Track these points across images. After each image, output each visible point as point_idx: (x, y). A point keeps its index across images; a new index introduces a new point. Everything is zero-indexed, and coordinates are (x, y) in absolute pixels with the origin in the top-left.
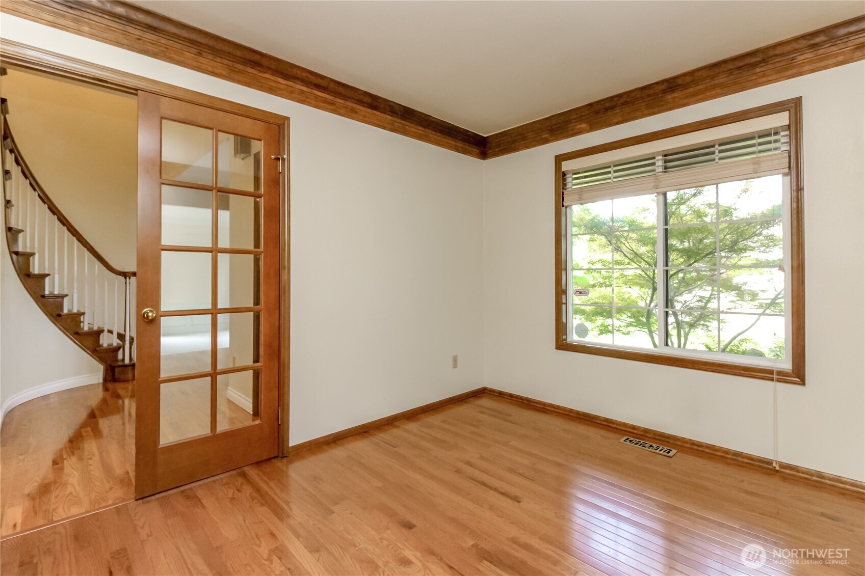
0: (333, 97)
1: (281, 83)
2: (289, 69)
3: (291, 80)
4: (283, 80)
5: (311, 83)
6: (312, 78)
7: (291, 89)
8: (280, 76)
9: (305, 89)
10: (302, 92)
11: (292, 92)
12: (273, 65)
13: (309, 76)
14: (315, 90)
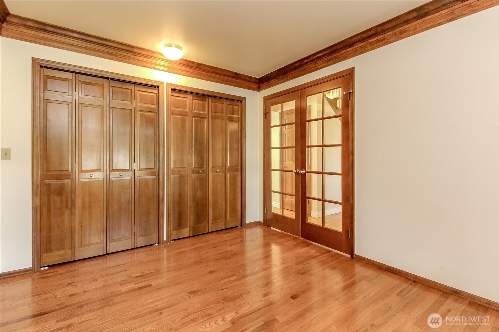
0: (379, 36)
1: (349, 51)
2: (350, 41)
3: (354, 45)
4: (349, 49)
5: (365, 38)
6: (364, 35)
7: (355, 50)
8: (348, 48)
9: (363, 44)
10: (361, 47)
11: (356, 51)
12: (342, 45)
13: (363, 35)
14: (370, 40)
